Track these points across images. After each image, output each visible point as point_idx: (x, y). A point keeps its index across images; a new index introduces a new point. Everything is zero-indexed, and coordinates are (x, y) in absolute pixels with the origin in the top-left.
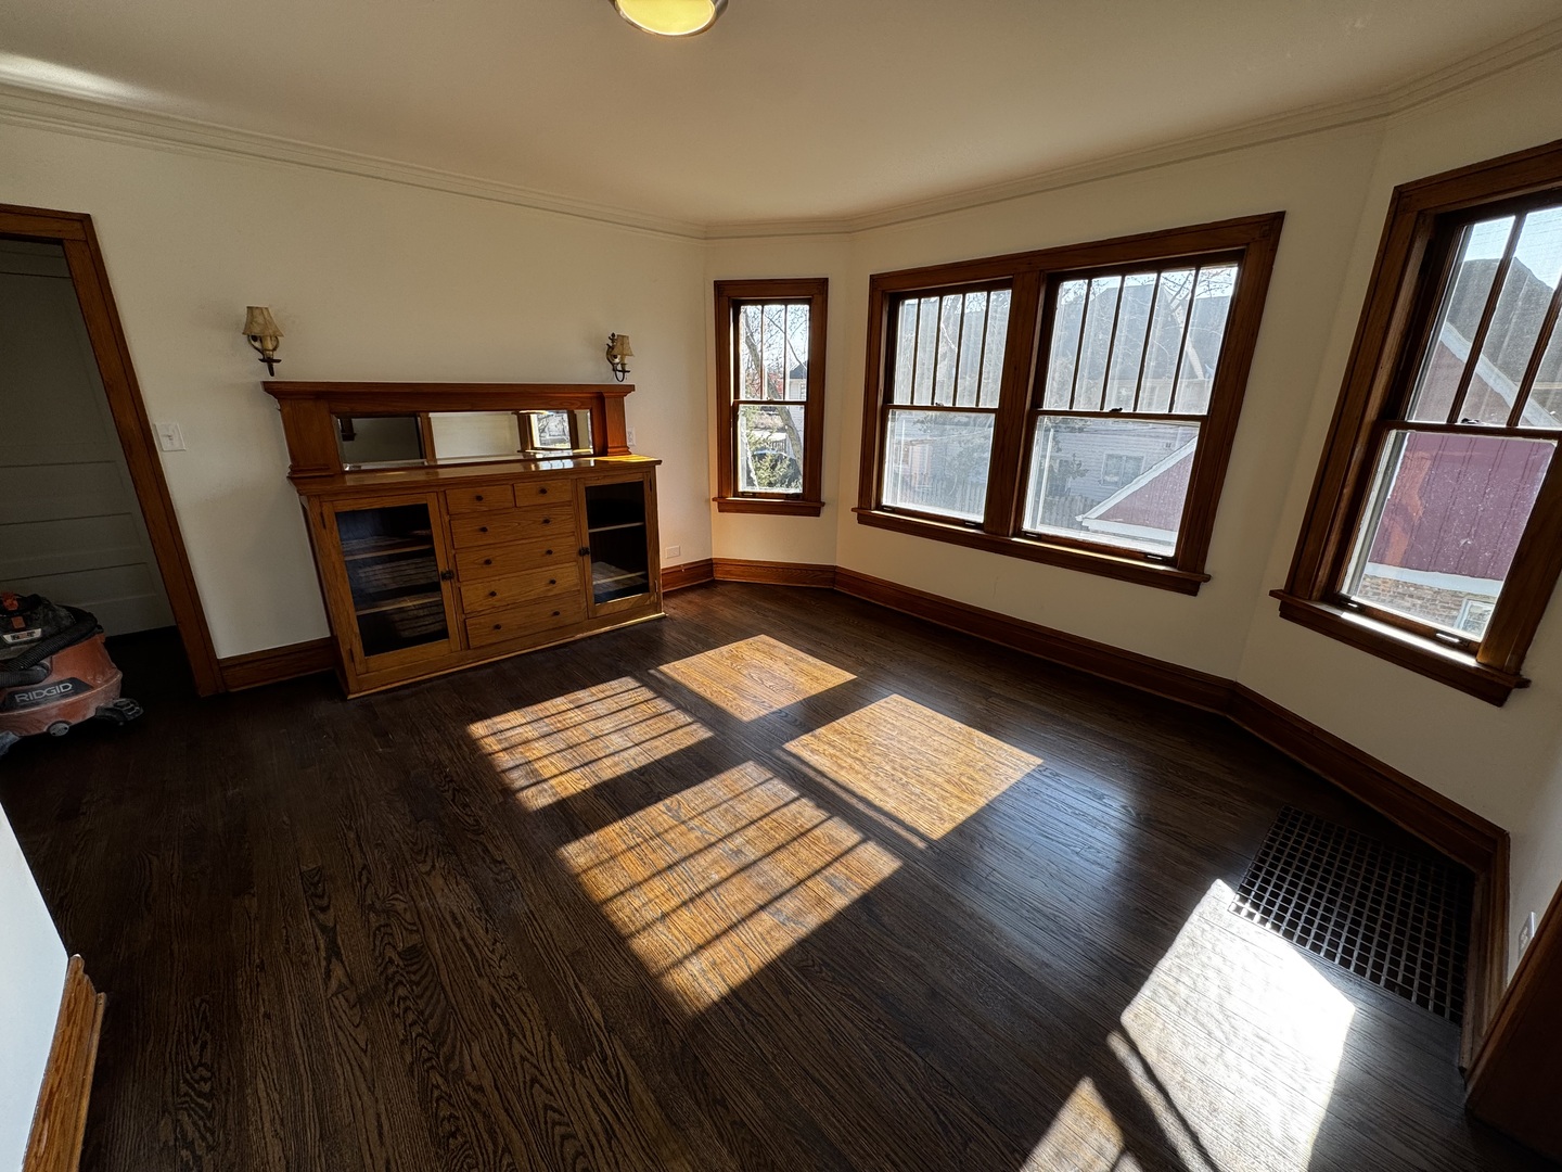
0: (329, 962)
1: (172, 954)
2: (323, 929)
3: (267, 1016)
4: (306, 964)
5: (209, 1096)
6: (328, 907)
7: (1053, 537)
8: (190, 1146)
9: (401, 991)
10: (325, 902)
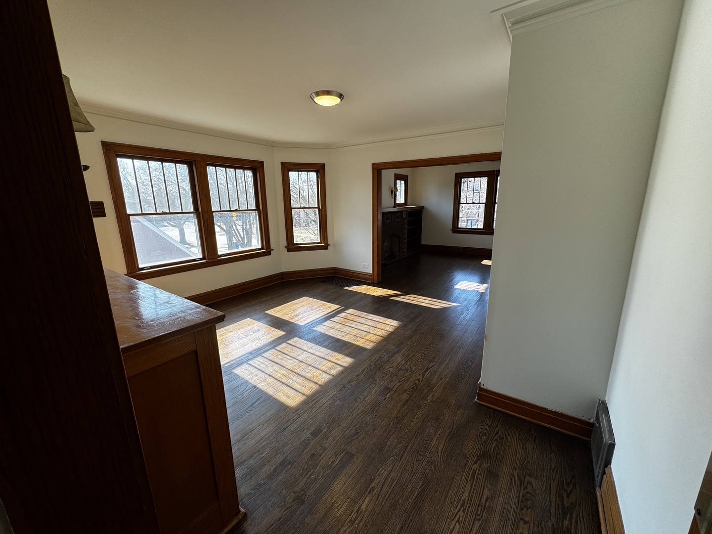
0: (430, 368)
1: (456, 400)
2: (424, 376)
3: (448, 368)
4: (434, 372)
5: (465, 364)
6: (418, 379)
7: (230, 253)
8: (471, 361)
9: (426, 353)
10: (417, 382)
